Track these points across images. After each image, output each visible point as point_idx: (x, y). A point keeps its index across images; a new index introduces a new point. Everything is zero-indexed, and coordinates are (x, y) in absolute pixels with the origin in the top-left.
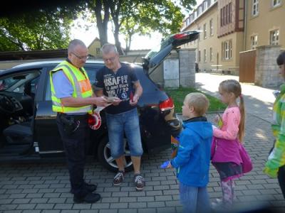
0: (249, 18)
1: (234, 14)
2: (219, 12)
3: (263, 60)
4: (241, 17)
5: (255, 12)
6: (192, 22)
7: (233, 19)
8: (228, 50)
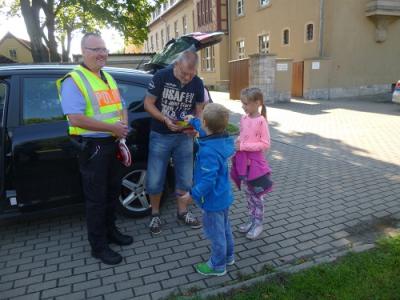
0: (233, 18)
1: (214, 10)
2: (195, 7)
3: (257, 72)
4: (223, 16)
5: (240, 10)
6: (156, 19)
7: (214, 18)
8: (209, 58)
